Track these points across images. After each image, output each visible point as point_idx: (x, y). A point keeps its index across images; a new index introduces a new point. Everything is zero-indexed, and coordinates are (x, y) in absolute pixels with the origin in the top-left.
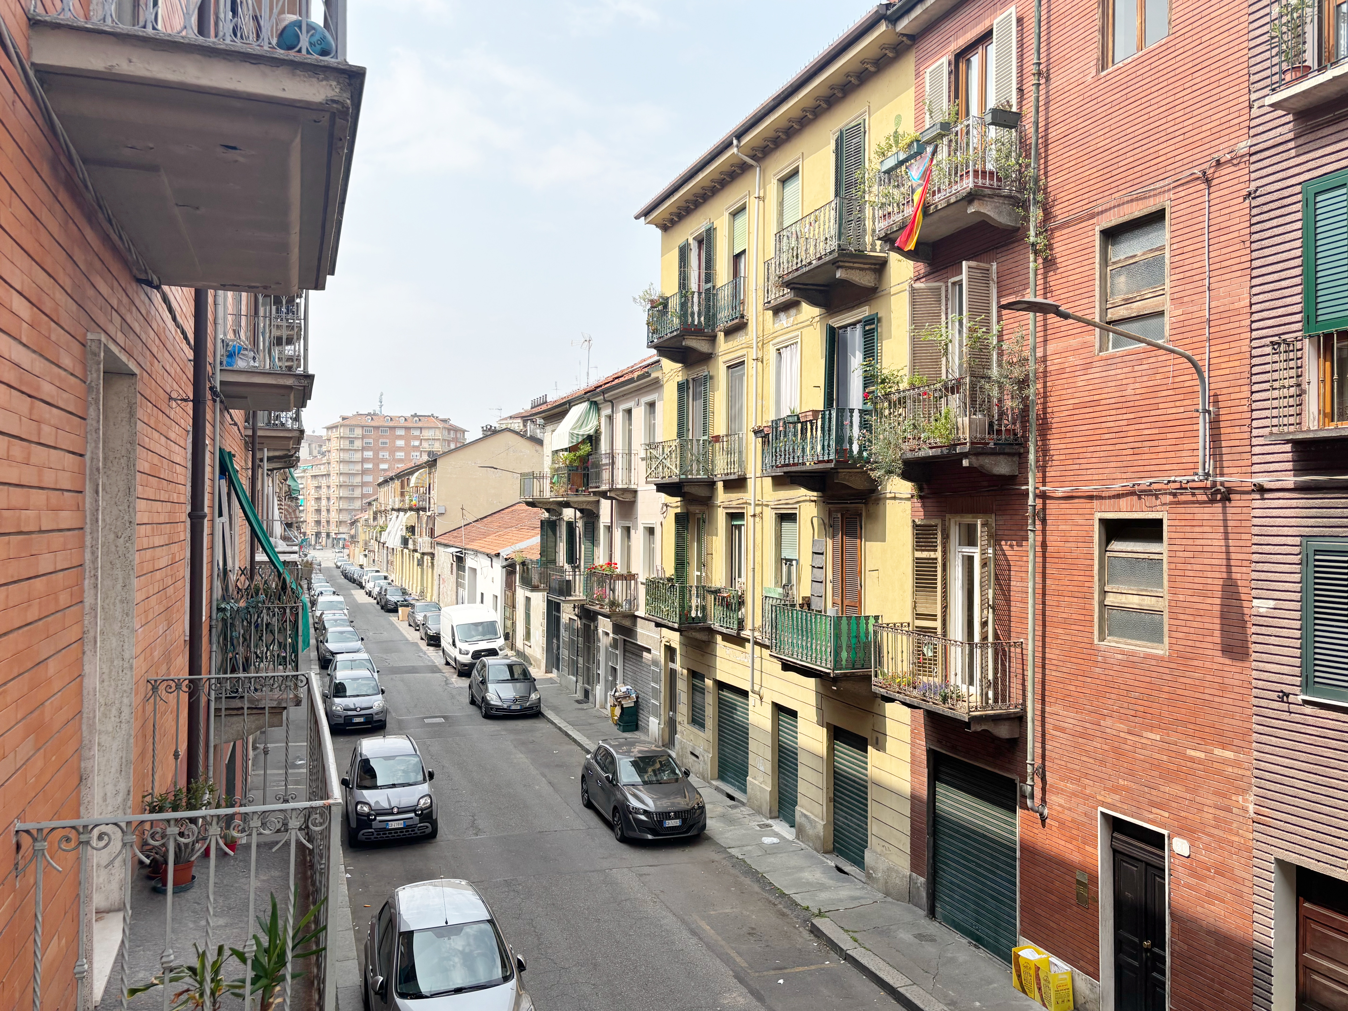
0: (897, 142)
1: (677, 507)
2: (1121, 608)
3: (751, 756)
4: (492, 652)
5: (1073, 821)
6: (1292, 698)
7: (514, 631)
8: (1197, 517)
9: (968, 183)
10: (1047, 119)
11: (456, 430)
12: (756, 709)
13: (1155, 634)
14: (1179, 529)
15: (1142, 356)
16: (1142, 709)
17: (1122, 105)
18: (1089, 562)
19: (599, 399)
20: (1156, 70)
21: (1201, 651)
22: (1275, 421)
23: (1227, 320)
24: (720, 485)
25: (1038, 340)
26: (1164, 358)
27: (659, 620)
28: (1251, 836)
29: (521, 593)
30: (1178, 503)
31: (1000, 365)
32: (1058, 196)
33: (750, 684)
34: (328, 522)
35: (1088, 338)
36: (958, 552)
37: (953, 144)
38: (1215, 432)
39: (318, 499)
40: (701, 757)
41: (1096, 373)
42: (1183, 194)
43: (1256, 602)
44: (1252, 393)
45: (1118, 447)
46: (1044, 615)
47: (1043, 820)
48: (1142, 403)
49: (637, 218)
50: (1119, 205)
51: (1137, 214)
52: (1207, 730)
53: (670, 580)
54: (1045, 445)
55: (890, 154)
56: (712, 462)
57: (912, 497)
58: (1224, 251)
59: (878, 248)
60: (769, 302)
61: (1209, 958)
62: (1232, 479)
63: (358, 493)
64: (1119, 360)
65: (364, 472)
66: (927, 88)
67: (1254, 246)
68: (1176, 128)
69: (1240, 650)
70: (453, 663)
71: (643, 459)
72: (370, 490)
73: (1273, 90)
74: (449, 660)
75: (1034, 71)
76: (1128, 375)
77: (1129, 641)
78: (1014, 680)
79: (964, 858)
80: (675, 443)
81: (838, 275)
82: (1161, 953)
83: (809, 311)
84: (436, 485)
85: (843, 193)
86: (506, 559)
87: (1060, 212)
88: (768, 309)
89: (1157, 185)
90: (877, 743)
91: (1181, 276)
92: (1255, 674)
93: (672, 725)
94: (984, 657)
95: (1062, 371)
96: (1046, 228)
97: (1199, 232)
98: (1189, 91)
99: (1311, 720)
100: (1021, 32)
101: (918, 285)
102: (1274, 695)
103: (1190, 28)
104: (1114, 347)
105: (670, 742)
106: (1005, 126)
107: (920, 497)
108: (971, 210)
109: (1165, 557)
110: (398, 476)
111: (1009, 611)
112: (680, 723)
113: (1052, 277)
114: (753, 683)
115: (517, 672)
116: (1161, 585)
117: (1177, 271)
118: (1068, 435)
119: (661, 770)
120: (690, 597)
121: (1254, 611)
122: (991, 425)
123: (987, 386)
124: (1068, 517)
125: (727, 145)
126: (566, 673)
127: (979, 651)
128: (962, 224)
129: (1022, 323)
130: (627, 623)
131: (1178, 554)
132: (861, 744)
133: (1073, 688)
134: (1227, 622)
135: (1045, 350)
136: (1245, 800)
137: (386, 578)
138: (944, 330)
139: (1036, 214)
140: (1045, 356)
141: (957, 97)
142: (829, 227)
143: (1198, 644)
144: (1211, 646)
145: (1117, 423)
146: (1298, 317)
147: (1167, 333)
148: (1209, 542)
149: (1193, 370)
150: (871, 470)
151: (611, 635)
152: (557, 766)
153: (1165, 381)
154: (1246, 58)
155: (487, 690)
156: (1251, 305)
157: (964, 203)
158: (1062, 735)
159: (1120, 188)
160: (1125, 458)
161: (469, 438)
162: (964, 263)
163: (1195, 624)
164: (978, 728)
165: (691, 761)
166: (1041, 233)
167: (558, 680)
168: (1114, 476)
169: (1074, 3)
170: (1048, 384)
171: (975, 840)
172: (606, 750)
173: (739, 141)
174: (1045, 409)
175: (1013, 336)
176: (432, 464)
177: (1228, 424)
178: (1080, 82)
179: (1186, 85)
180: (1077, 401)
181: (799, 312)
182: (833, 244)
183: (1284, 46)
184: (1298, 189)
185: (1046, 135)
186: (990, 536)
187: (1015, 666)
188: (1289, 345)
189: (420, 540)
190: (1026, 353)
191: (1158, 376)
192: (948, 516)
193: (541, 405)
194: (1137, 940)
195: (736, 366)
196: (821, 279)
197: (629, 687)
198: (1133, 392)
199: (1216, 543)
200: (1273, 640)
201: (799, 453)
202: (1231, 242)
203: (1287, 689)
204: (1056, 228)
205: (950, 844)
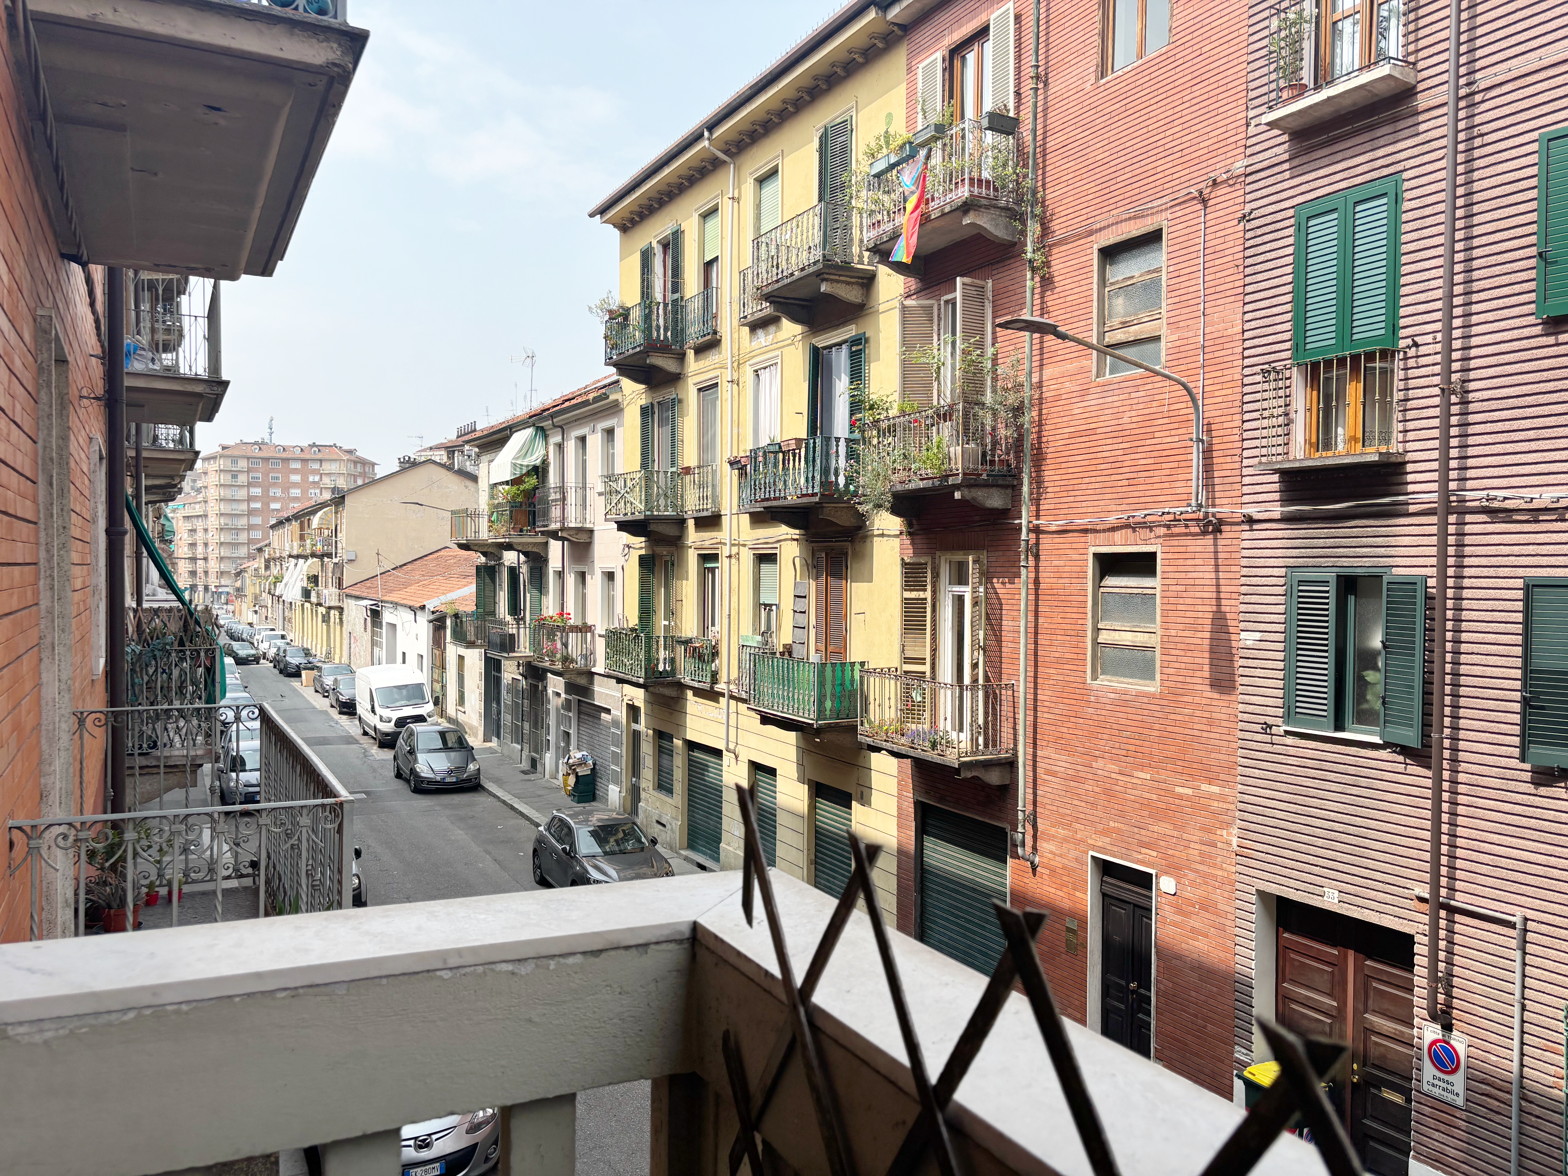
0: (887, 143)
1: (641, 548)
2: (1114, 646)
3: (725, 820)
4: (420, 719)
5: (1064, 868)
6: (1274, 730)
7: (444, 695)
8: (1190, 549)
9: (964, 192)
10: (1045, 127)
11: (364, 463)
12: (730, 770)
13: (1146, 671)
14: (1172, 562)
15: (1139, 382)
16: (1132, 748)
17: (1121, 116)
18: (1081, 598)
19: (547, 424)
20: (1156, 80)
21: (1191, 686)
22: (1264, 451)
23: (1220, 347)
24: (691, 523)
25: (1034, 364)
26: (1160, 385)
27: (621, 675)
28: (1234, 869)
29: (452, 651)
30: (1172, 535)
31: (994, 391)
32: (1057, 210)
33: (724, 742)
34: (206, 573)
35: (1085, 363)
36: (948, 592)
37: (948, 148)
38: (1208, 461)
39: (193, 545)
40: (668, 826)
41: (1092, 400)
42: (1179, 214)
43: (1243, 635)
44: (1244, 422)
45: (1113, 477)
46: (1036, 655)
47: (1034, 868)
48: (1138, 431)
49: (591, 215)
50: (1117, 223)
51: (1135, 233)
52: (1195, 766)
53: (633, 630)
54: (1039, 476)
55: (880, 156)
56: (682, 497)
57: (901, 533)
58: (1219, 275)
59: (866, 260)
60: (745, 317)
61: (1193, 994)
62: (1223, 510)
63: (243, 537)
64: (1116, 386)
65: (251, 513)
66: (920, 85)
67: (1248, 271)
68: (1174, 143)
69: (1227, 684)
70: (373, 733)
71: (600, 494)
72: (257, 534)
73: (1270, 108)
74: (367, 729)
75: (1032, 74)
76: (1125, 403)
77: (1122, 679)
78: (1004, 724)
79: (953, 915)
80: (639, 475)
81: (823, 289)
82: (1147, 993)
83: (790, 329)
84: (344, 527)
85: (827, 197)
86: (433, 613)
87: (1059, 228)
88: (743, 325)
89: (1155, 203)
90: (862, 798)
91: (1177, 300)
92: (1241, 707)
93: (635, 793)
94: (974, 699)
95: (1058, 398)
96: (1044, 242)
97: (1195, 255)
98: (1187, 105)
99: (1292, 751)
100: (1019, 30)
101: (909, 302)
102: (1258, 728)
103: (1190, 37)
104: (1111, 373)
105: (634, 810)
106: (1002, 132)
107: (910, 534)
108: (966, 221)
109: (1158, 592)
110: (296, 517)
111: (1001, 652)
112: (644, 789)
113: (1049, 297)
114: (728, 741)
115: (451, 740)
116: (1153, 621)
117: (1174, 294)
118: (1063, 465)
119: (625, 839)
120: (658, 649)
121: (1241, 644)
122: (984, 454)
123: (981, 413)
124: (1062, 552)
125: (696, 137)
126: (508, 741)
127: (969, 693)
128: (957, 237)
129: (1018, 346)
130: (582, 681)
131: (1171, 588)
132: (844, 800)
133: (1065, 730)
134: (1216, 656)
135: (1041, 376)
136: (1229, 834)
137: (283, 637)
138: (935, 351)
139: (1033, 229)
140: (1041, 382)
141: (951, 97)
142: (813, 234)
143: (1188, 680)
144: (1200, 681)
145: (1114, 453)
146: (1288, 345)
147: (1163, 359)
148: (1201, 575)
149: (1188, 398)
150: (859, 503)
151: (563, 695)
152: (502, 842)
153: (1160, 409)
154: (1244, 73)
155: (416, 760)
156: (1243, 331)
157: (959, 213)
158: (1053, 779)
159: (1119, 204)
160: (1120, 490)
161: (380, 472)
162: (958, 279)
163: (1185, 659)
164: (966, 774)
165: (657, 830)
166: (1038, 249)
167: (499, 749)
168: (1109, 508)
169: (1073, 3)
170: (1044, 412)
171: (964, 895)
172: (561, 820)
173: (711, 132)
174: (1039, 438)
175: (1008, 360)
176: (339, 500)
177: (1220, 453)
178: (1079, 89)
179: (1185, 99)
180: (1072, 429)
181: (779, 329)
182: (818, 254)
183: (1282, 63)
184: (1291, 212)
185: (1045, 144)
186: (982, 574)
187: (1006, 709)
188: (1278, 373)
189: (325, 591)
190: (1022, 379)
191: (1155, 404)
192: (938, 553)
193: (468, 433)
194: (1123, 983)
195: (708, 389)
196: (803, 293)
197: (585, 753)
198: (1129, 420)
199: (1207, 575)
200: (1258, 672)
201: (780, 485)
202: (1225, 266)
203: (1270, 721)
204: (1054, 245)
205: (938, 900)
